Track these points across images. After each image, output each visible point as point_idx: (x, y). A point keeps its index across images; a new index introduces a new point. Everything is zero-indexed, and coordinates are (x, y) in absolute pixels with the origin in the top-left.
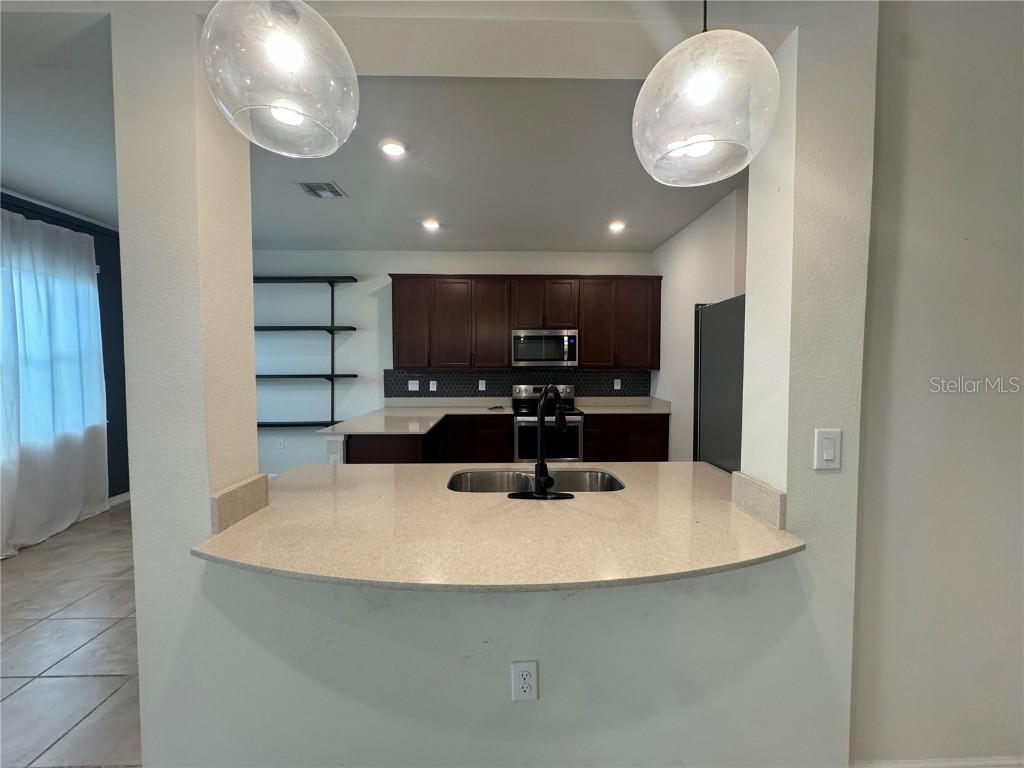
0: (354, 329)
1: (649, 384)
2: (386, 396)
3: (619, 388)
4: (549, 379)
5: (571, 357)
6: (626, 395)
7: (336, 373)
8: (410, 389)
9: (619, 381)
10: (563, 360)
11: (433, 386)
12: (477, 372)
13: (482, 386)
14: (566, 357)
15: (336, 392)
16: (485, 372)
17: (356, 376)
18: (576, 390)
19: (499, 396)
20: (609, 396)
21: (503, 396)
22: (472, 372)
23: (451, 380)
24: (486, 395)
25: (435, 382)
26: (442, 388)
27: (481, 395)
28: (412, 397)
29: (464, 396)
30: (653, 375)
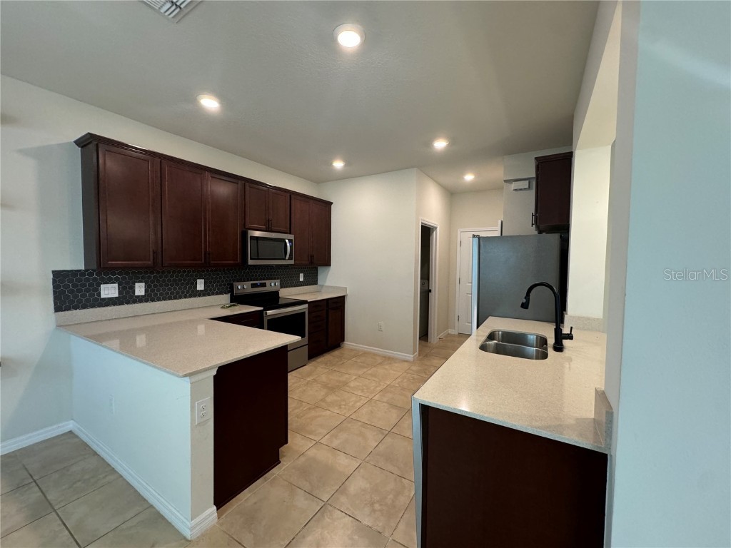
1: (317, 276)
2: (58, 309)
3: (302, 280)
4: (266, 276)
5: (290, 258)
6: (306, 285)
8: (103, 296)
10: (285, 259)
11: (140, 289)
14: (287, 257)
19: (217, 294)
21: (221, 293)
23: (164, 281)
24: (204, 295)
25: (143, 284)
26: (153, 291)
27: (200, 296)
28: (107, 305)
29: (180, 298)
30: (320, 270)
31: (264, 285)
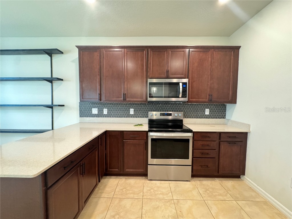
0: (62, 80)
1: (225, 111)
2: (80, 116)
3: (208, 114)
4: (169, 109)
5: (184, 96)
6: (212, 118)
7: (54, 104)
8: (93, 113)
9: (208, 110)
10: (178, 97)
11: (105, 111)
12: (129, 104)
13: (132, 112)
14: (180, 96)
15: (54, 114)
16: (134, 104)
17: (63, 106)
18: (184, 115)
19: (141, 117)
20: (202, 118)
21: (143, 117)
22: (127, 104)
23: (115, 108)
24: (134, 117)
25: (107, 109)
26: (110, 113)
27: (131, 117)
28: (94, 117)
29: (122, 117)
30: (228, 106)
31: (170, 115)
